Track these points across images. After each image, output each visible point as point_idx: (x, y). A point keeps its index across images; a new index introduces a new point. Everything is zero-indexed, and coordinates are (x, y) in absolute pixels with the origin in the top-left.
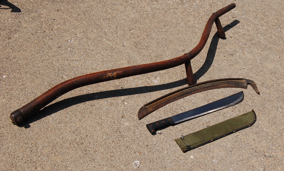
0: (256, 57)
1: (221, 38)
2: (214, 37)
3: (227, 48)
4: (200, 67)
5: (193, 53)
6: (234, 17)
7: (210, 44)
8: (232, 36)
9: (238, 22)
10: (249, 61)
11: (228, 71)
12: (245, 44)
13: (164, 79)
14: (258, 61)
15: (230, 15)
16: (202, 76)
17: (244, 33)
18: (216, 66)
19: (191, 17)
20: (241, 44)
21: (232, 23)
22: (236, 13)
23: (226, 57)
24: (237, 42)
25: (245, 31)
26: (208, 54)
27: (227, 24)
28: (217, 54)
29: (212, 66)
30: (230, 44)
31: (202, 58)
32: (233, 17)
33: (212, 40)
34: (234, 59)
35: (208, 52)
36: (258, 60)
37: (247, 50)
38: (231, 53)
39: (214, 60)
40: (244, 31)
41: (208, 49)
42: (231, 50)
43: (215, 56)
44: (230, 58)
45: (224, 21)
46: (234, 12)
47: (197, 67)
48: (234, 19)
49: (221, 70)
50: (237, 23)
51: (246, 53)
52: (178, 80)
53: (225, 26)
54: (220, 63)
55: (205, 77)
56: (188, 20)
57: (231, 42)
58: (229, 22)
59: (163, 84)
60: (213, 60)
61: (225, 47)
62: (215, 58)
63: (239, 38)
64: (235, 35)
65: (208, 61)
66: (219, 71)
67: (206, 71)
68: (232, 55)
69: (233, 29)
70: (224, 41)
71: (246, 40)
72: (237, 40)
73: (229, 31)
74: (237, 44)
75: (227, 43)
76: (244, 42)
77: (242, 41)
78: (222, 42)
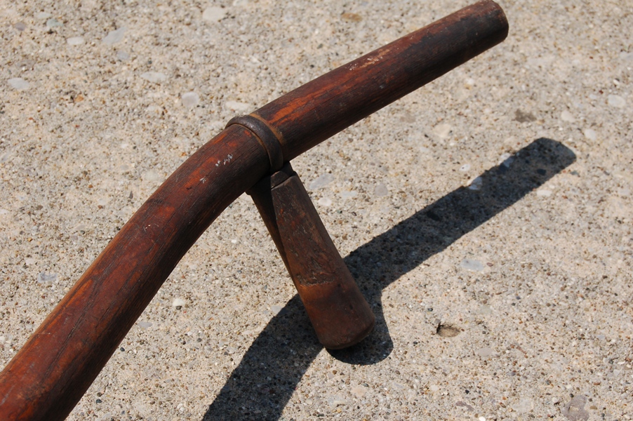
1: (338, 353)
2: (262, 342)
6: (526, 108)
8: (454, 321)
9: (553, 160)
15: (500, 93)
17: (590, 270)
19: (119, 133)
21: (501, 169)
22: (562, 70)
24: (490, 383)
25: (602, 252)
27: (443, 186)
32: (521, 117)
33: (236, 374)
40: (594, 247)
45: (426, 154)
46: (540, 62)
48: (527, 135)
50: (548, 168)
53: (420, 205)
56: (77, 169)
57: (424, 390)
58: (466, 168)
63: (522, 339)
64: (495, 302)
69: (493, 236)
70: (356, 389)
71: (589, 352)
72: (495, 363)
73: (439, 265)
74: (489, 405)
75: (382, 408)
76: (566, 376)
77: (545, 366)
78: (335, 399)
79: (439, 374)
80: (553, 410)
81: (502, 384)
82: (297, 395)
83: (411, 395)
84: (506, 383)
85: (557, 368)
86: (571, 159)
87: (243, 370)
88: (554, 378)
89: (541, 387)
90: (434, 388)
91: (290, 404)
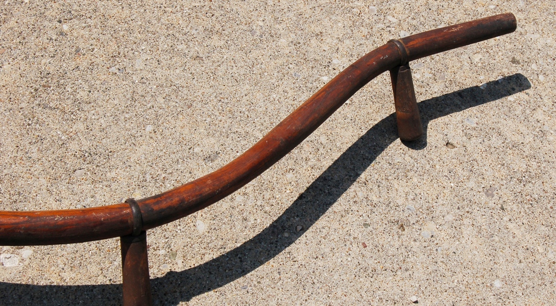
0: (501, 260)
1: (403, 141)
2: (376, 128)
3: (400, 189)
4: (231, 246)
5: (164, 205)
6: (518, 58)
7: (339, 155)
8: (455, 143)
9: (521, 85)
10: (458, 270)
11: (339, 294)
12: (489, 192)
13: (45, 262)
14: (498, 284)
15: (509, 46)
16: (209, 290)
17: (517, 138)
18: (300, 258)
20: (471, 184)
21: (496, 83)
22: (540, 44)
23: (370, 228)
24: (460, 172)
25: (525, 132)
26: (301, 197)
27: (469, 83)
28: (338, 206)
29: (281, 257)
30: (425, 177)
31: (267, 208)
32: (514, 61)
33: (362, 138)
34: (397, 244)
35: (308, 189)
36: (502, 276)
37: (481, 220)
38: (403, 216)
39: (311, 229)
40: (523, 129)
41: (317, 174)
42: (411, 205)
43: (327, 213)
44: (384, 240)
45: (467, 66)
46: (532, 36)
47: (221, 243)
48: (514, 70)
49: (309, 285)
50: (517, 88)
51: (467, 231)
52: (101, 281)
53: (456, 89)
54: (327, 250)
55: (221, 298)
57: (433, 166)
58: (482, 78)
59: (27, 286)
60: (304, 230)
61: (395, 182)
62: (322, 222)
63: (479, 158)
64: (473, 140)
65: (284, 228)
66: (301, 283)
67: (244, 272)
68: (402, 226)
69: (482, 112)
70: (407, 158)
71: (504, 171)
72: (465, 165)
73: (456, 117)
74: (457, 180)
75: (415, 169)
76: (491, 178)
77: (484, 172)
78: (398, 159)
79: (441, 162)
80: (481, 190)
81: (464, 174)
82: (384, 153)
83: (428, 167)
84: (466, 173)
85: (489, 174)
86: (529, 87)
87: (365, 137)
88: (486, 177)
89: (480, 179)
90: (437, 167)
91: (380, 156)
